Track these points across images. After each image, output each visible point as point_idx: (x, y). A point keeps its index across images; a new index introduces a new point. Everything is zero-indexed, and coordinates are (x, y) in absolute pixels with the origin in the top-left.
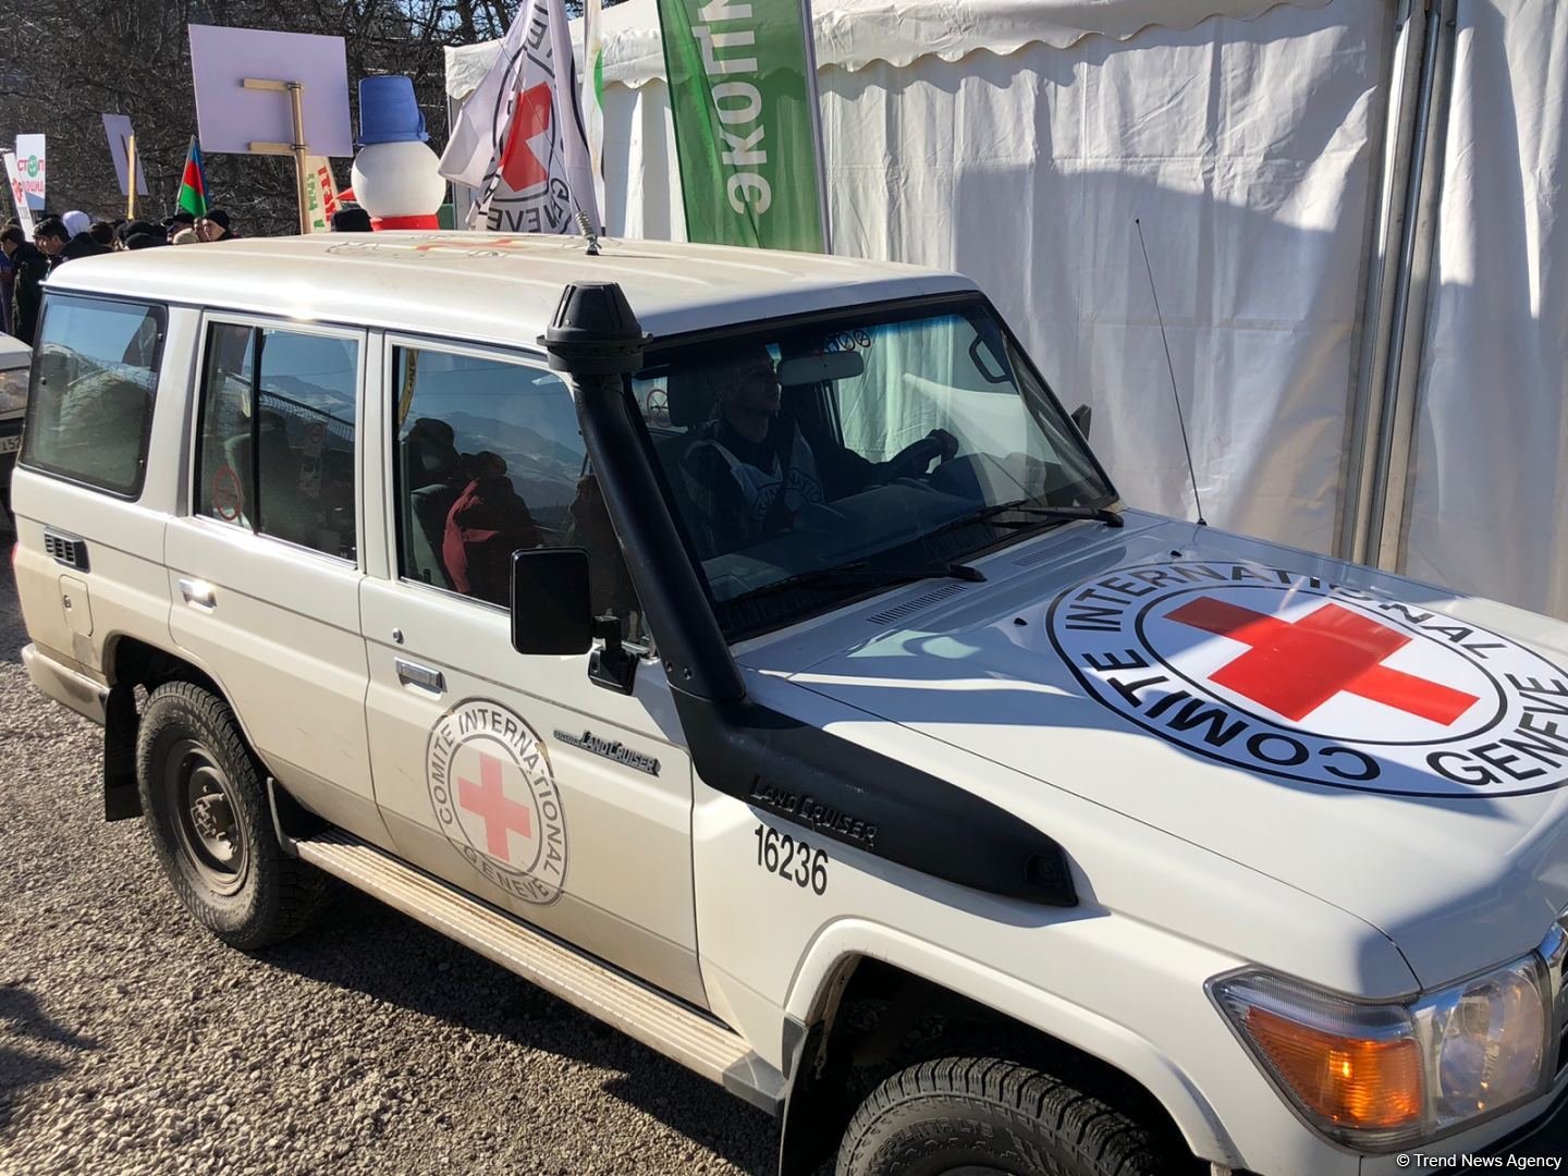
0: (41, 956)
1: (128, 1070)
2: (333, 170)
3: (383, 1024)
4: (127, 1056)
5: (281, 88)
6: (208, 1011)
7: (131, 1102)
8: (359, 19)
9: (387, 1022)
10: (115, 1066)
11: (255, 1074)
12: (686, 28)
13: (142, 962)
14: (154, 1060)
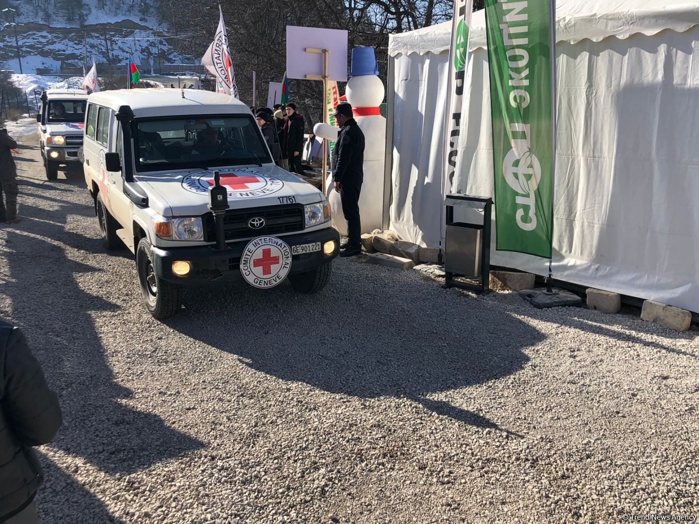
0: (199, 400)
1: (228, 451)
2: (338, 87)
3: (329, 448)
4: (228, 445)
5: (320, 52)
6: (260, 432)
7: (228, 464)
8: (354, 24)
9: (330, 448)
10: (223, 448)
11: (276, 461)
12: (497, 25)
13: (236, 408)
14: (238, 448)
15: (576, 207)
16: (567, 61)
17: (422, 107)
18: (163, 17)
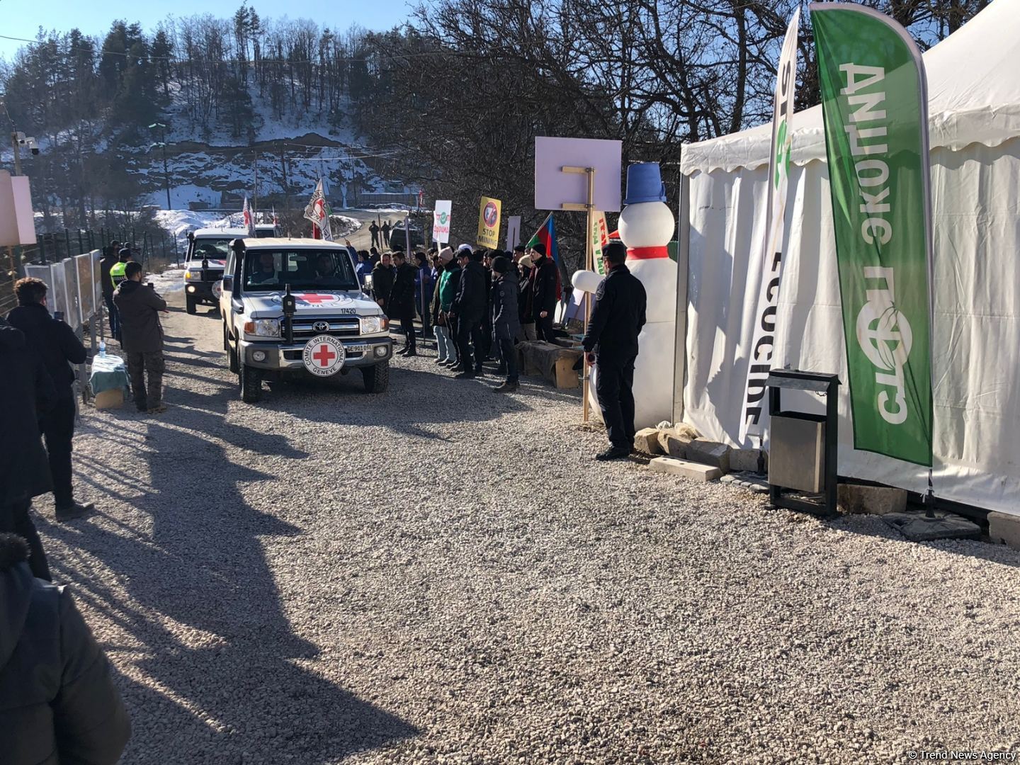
0: (411, 665)
1: (452, 741)
2: (607, 219)
3: (599, 743)
4: (452, 733)
5: (583, 172)
6: (498, 715)
7: (452, 761)
8: (628, 131)
9: (601, 743)
10: (445, 738)
11: (522, 759)
12: (840, 126)
13: (464, 679)
14: (466, 738)
15: (966, 390)
16: (947, 176)
17: (730, 245)
18: (361, 128)
